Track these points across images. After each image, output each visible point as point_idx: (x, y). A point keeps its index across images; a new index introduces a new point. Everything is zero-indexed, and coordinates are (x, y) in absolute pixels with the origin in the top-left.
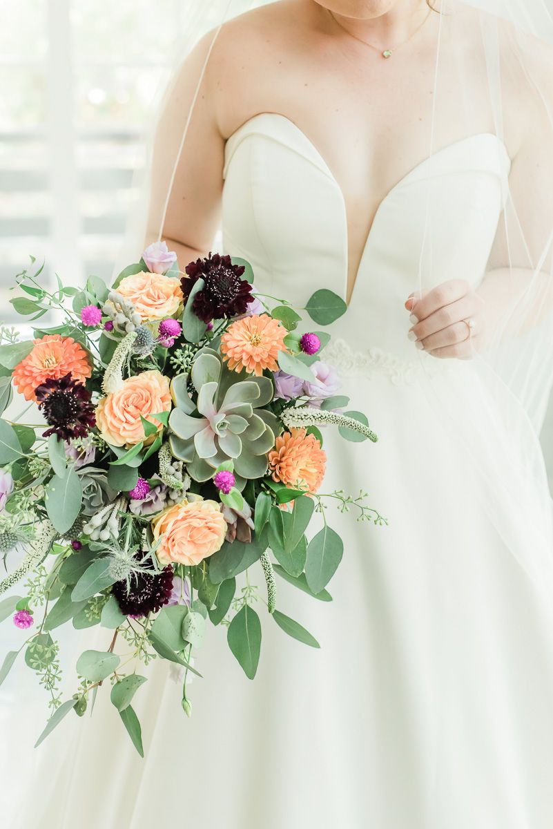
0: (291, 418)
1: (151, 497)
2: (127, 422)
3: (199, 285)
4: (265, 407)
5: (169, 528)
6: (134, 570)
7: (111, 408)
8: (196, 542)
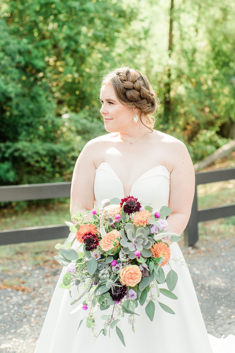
2: (109, 244)
3: (125, 203)
4: (149, 236)
6: (113, 285)
8: (133, 278)
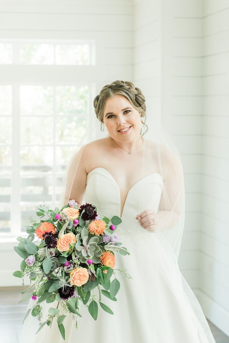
0: (106, 247)
1: (69, 266)
2: (64, 245)
3: (84, 211)
4: (100, 244)
5: (74, 275)
6: (65, 284)
7: (60, 242)
8: (81, 280)
